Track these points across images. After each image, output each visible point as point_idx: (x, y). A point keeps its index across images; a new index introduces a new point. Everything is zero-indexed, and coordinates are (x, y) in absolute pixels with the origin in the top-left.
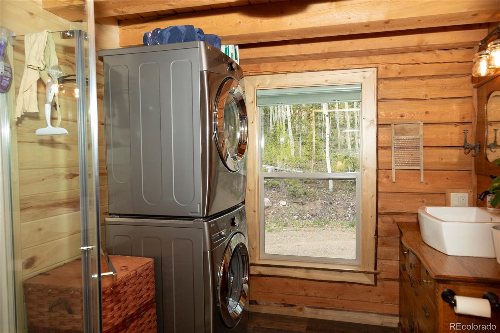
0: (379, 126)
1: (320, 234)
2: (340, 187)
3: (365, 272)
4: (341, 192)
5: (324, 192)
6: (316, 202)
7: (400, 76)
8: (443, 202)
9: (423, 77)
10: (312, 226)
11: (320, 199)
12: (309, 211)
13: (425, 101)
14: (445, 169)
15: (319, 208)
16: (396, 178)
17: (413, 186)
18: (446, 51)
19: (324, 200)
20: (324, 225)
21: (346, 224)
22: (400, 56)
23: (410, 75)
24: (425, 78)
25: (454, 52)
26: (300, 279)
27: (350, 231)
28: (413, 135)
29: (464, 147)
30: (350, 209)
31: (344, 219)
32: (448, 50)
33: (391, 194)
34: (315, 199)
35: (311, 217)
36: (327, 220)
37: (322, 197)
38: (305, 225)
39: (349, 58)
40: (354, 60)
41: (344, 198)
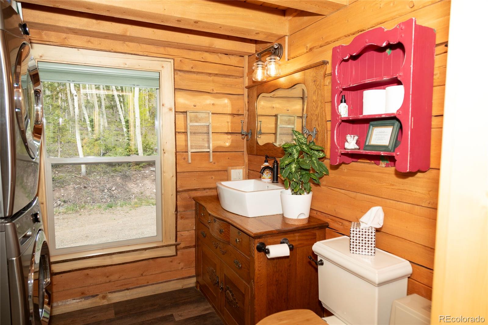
0: (176, 113)
1: (77, 220)
2: (93, 170)
3: (168, 245)
4: (95, 175)
5: (75, 176)
6: (67, 187)
7: (192, 70)
8: (226, 178)
9: (210, 74)
10: (65, 213)
11: (71, 184)
12: (59, 198)
13: (212, 94)
14: (227, 151)
15: (72, 194)
16: (192, 159)
17: (204, 166)
18: (225, 55)
19: (76, 184)
20: (79, 210)
21: (104, 206)
22: (192, 53)
23: (200, 71)
24: (211, 75)
25: (232, 57)
26: (102, 267)
27: (109, 213)
28: (204, 123)
29: (241, 133)
30: (106, 191)
31: (101, 202)
32: (227, 54)
33: (187, 174)
34: (66, 184)
35: (63, 203)
36: (82, 204)
37: (73, 181)
38: (56, 213)
39: (147, 46)
40: (153, 49)
41: (99, 181)
